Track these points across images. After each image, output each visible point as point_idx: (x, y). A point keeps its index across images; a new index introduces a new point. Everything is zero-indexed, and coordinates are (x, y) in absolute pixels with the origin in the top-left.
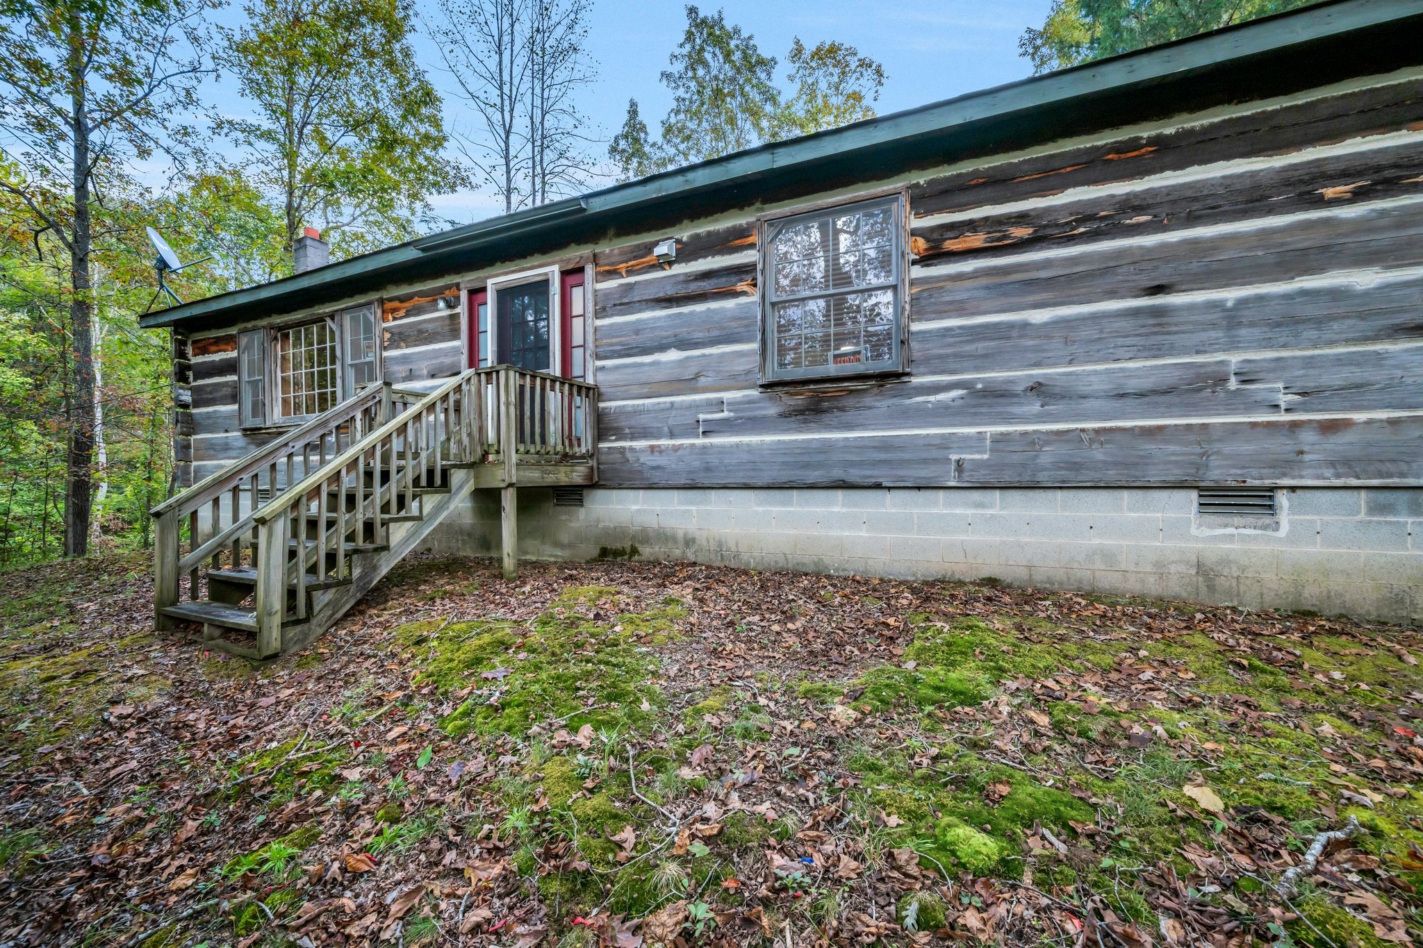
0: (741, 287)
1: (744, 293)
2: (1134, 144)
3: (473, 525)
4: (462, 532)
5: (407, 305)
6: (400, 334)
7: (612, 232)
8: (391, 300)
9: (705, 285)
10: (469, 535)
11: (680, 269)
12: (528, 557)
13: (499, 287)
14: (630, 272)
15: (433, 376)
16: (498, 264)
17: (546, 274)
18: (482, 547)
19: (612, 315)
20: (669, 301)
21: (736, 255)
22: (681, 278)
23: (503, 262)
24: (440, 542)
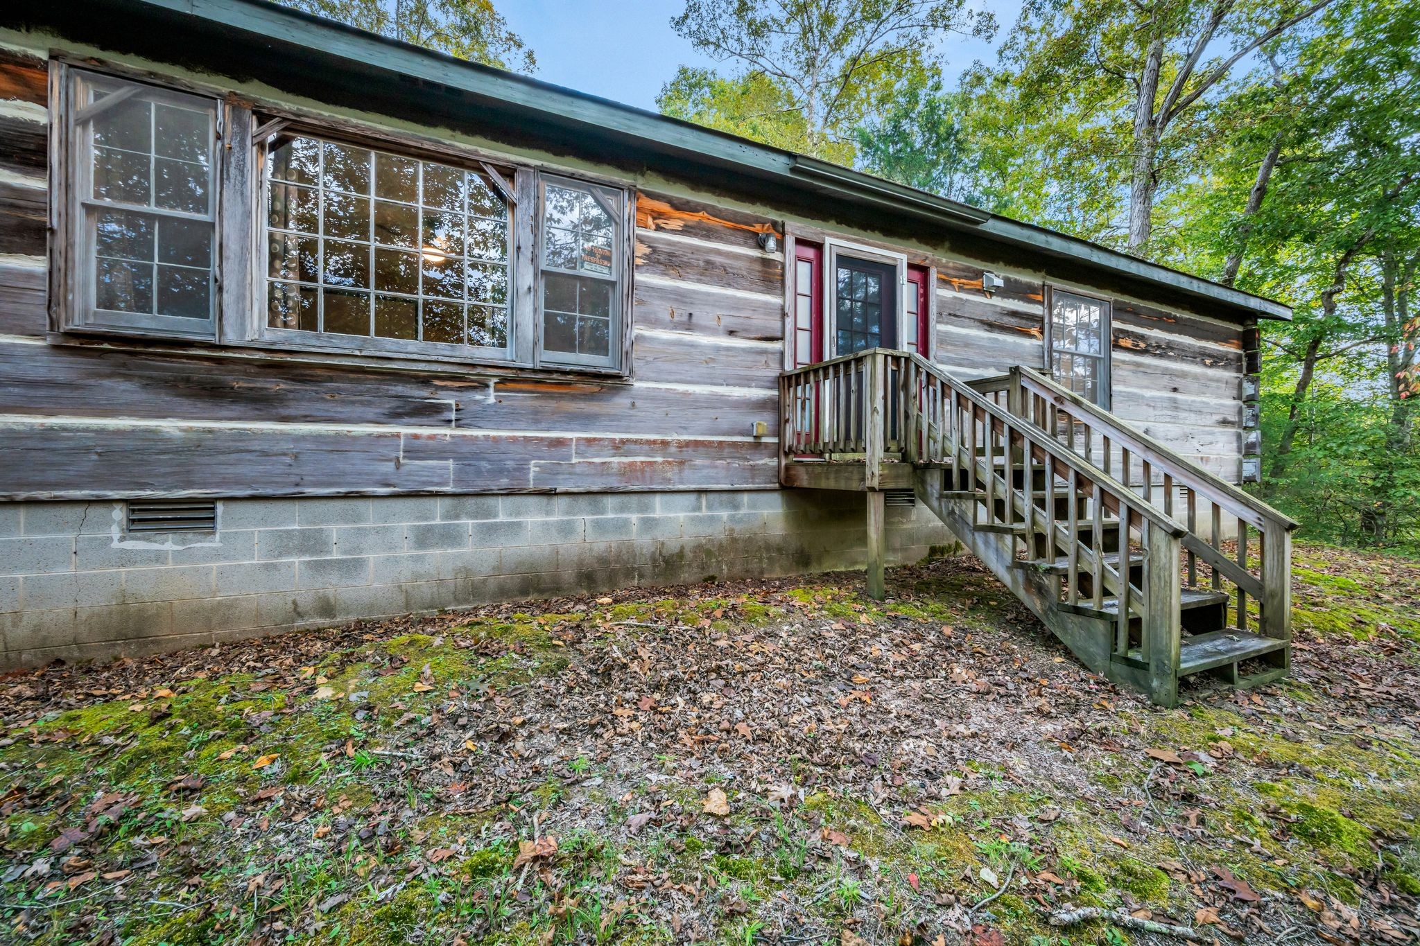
0: (1034, 331)
1: (1033, 336)
2: (1168, 316)
3: (784, 538)
4: (768, 547)
5: (688, 217)
6: (671, 255)
7: (947, 244)
8: (651, 195)
9: (1012, 321)
10: (779, 550)
11: (997, 301)
12: (857, 567)
13: (842, 252)
14: (961, 289)
15: (731, 333)
16: (833, 223)
17: (895, 259)
18: (798, 563)
19: (947, 323)
20: (991, 326)
21: (1031, 306)
22: (998, 310)
23: (839, 223)
24: (731, 564)
